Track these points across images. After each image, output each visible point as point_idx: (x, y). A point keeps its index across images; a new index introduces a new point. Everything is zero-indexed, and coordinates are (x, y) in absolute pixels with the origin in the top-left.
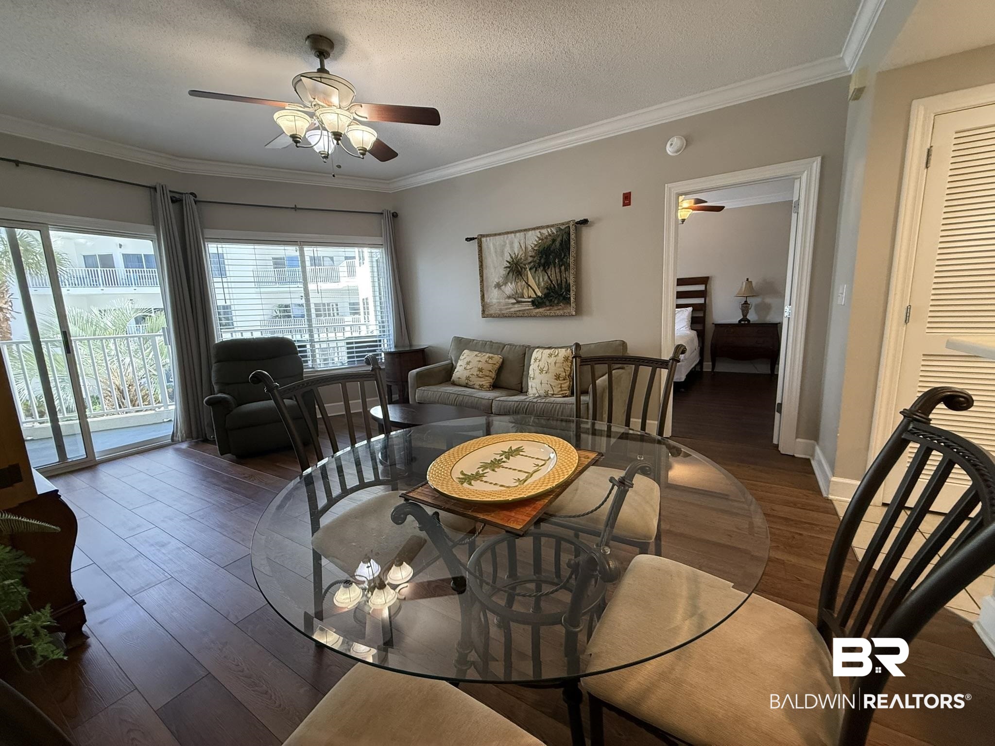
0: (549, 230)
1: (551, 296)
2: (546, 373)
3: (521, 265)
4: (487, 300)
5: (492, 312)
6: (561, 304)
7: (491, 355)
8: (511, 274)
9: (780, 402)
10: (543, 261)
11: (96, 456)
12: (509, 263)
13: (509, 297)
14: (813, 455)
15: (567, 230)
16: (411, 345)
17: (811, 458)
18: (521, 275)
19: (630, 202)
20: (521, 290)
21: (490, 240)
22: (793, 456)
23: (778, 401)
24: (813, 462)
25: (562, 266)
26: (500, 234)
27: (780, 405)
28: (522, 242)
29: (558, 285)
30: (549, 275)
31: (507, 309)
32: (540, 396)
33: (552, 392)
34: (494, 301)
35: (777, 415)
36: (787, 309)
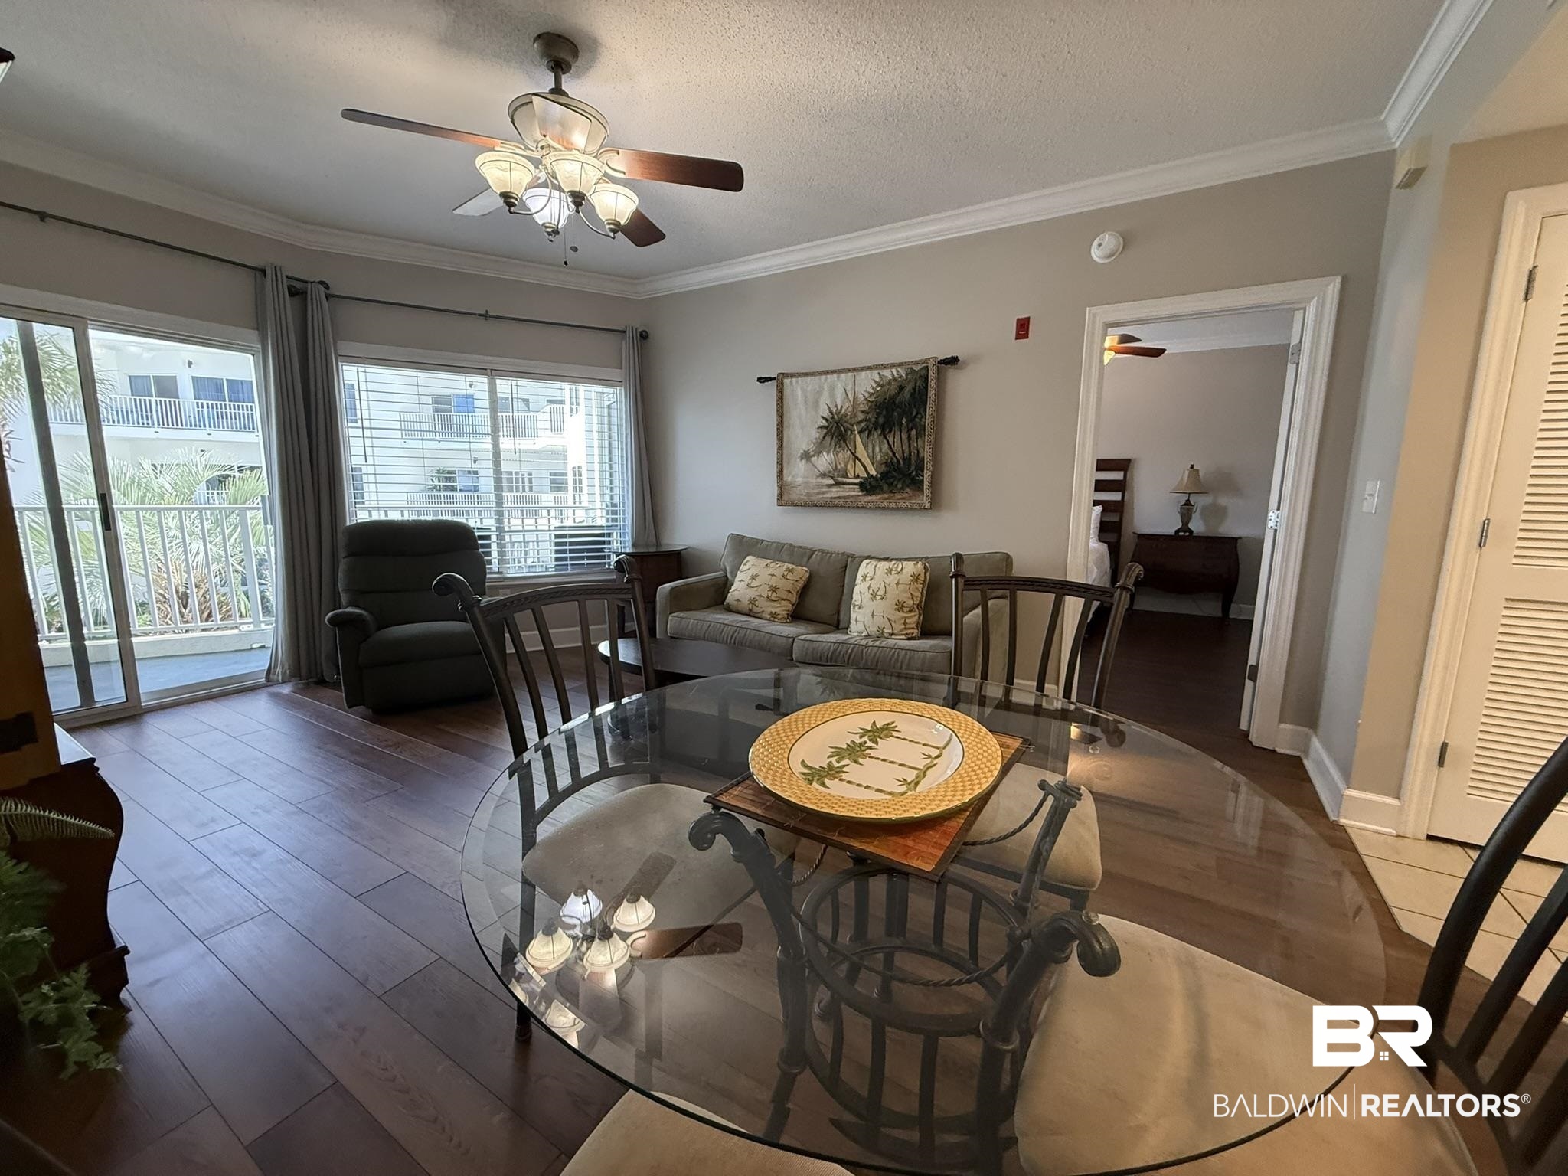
0: (894, 371)
1: (893, 477)
2: (882, 599)
3: (845, 425)
4: (787, 478)
5: (794, 497)
6: (908, 490)
7: (791, 566)
8: (828, 439)
9: (1254, 664)
10: (881, 420)
11: (142, 699)
12: (827, 420)
13: (824, 475)
14: (1306, 752)
15: (923, 372)
16: (658, 544)
17: (1302, 756)
18: (845, 441)
19: (1027, 333)
20: (843, 465)
21: (797, 382)
22: (1274, 751)
23: (1252, 661)
24: (1306, 762)
25: (912, 429)
26: (813, 374)
27: (1255, 669)
28: (849, 388)
29: (904, 459)
30: (891, 442)
31: (818, 493)
32: (868, 636)
33: (890, 631)
34: (799, 480)
35: (1249, 684)
36: (1272, 515)
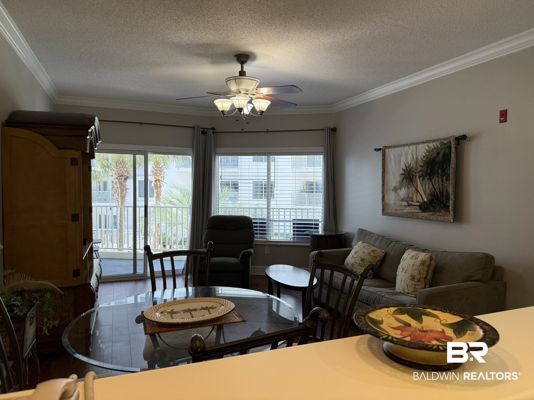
0: (434, 144)
1: (435, 203)
3: (413, 173)
4: (387, 201)
6: (442, 211)
7: (375, 248)
8: (405, 180)
10: (429, 171)
12: (404, 170)
13: (403, 200)
15: (449, 144)
16: (337, 230)
18: (412, 182)
19: (506, 119)
20: (411, 195)
21: (391, 151)
25: (444, 176)
26: (398, 146)
28: (414, 153)
29: (440, 193)
30: (433, 183)
33: (407, 291)
34: (392, 202)
